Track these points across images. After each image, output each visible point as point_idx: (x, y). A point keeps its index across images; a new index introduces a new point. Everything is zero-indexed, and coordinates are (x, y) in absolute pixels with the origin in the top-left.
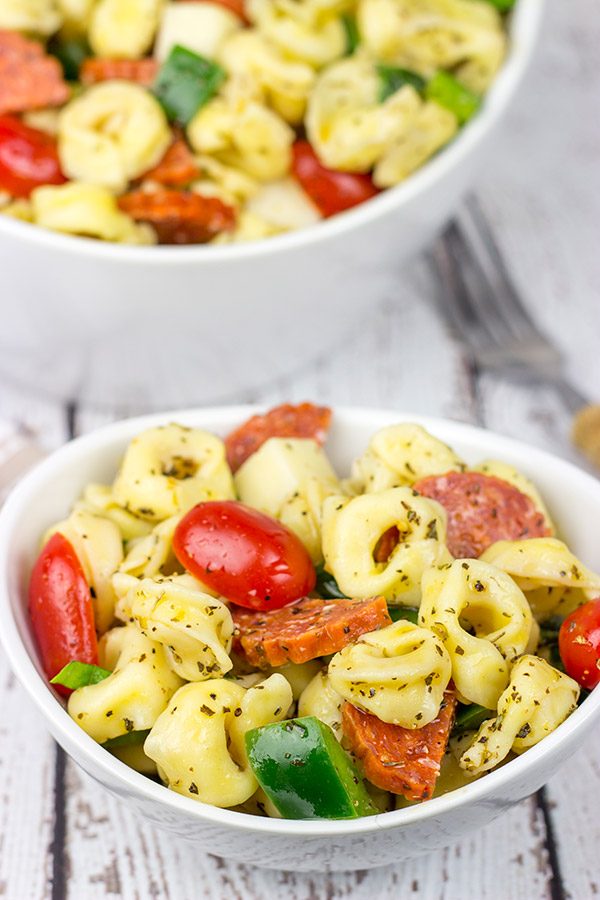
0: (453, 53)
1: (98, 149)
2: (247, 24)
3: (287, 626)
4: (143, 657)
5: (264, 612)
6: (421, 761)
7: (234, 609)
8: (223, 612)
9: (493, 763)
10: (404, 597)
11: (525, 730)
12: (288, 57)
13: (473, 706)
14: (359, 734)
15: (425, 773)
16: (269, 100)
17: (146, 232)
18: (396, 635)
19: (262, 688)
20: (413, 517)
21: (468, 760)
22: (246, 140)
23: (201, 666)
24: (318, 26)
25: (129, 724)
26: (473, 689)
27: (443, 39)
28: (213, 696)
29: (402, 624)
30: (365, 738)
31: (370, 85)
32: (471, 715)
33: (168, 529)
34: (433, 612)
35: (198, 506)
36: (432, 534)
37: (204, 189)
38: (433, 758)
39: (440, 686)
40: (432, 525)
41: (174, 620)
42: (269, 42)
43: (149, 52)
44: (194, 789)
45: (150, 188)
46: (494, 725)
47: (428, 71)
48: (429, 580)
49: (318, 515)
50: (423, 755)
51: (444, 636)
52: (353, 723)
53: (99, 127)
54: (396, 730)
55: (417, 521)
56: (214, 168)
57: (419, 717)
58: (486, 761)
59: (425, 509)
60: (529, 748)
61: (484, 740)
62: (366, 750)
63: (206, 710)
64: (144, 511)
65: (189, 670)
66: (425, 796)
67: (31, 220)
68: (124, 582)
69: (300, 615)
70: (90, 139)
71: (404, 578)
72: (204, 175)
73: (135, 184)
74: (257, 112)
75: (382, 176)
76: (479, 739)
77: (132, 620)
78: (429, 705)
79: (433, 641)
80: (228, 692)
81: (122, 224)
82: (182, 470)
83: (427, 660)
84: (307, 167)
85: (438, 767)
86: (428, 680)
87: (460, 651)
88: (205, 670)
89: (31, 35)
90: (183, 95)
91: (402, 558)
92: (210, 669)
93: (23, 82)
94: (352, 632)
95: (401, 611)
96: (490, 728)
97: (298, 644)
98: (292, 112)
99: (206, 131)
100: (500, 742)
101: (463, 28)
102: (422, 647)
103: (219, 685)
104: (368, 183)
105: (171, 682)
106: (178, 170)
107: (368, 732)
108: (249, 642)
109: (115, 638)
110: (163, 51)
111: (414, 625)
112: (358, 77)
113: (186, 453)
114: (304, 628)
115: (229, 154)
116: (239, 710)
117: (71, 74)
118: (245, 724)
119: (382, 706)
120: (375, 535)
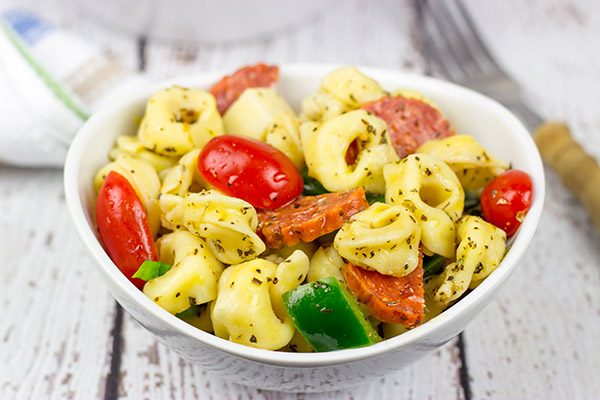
3: (295, 217)
4: (196, 251)
5: (272, 210)
6: (410, 298)
7: (258, 209)
8: (252, 211)
9: (459, 294)
10: (372, 187)
11: (479, 268)
13: (436, 256)
14: (363, 285)
15: (415, 306)
18: (375, 213)
19: (289, 261)
20: (370, 129)
21: (442, 294)
23: (240, 252)
25: (193, 300)
26: (438, 245)
28: (259, 271)
29: (377, 205)
30: (368, 288)
32: (434, 264)
33: (191, 158)
34: (401, 193)
35: (214, 140)
36: (384, 141)
38: (418, 295)
39: (415, 244)
40: (383, 134)
41: (221, 220)
44: (253, 340)
46: (456, 267)
48: (389, 172)
49: (296, 138)
50: (411, 295)
51: (413, 209)
52: (357, 278)
54: (389, 279)
55: (374, 132)
57: (406, 267)
58: (455, 293)
59: (377, 124)
60: (483, 280)
61: (451, 278)
62: (371, 296)
63: (256, 281)
64: (168, 150)
65: (230, 256)
66: (418, 323)
68: (167, 200)
69: (300, 208)
71: (369, 174)
76: (447, 278)
77: (178, 227)
78: (413, 260)
79: (406, 214)
80: (267, 267)
82: (190, 117)
83: (404, 227)
85: (423, 301)
86: (408, 241)
87: (424, 218)
88: (243, 255)
91: (367, 160)
92: (247, 254)
94: (345, 215)
95: (374, 197)
96: (453, 270)
97: (308, 227)
100: (463, 279)
102: (398, 219)
103: (259, 263)
105: (218, 267)
107: (369, 283)
108: (269, 231)
109: (167, 241)
111: (383, 204)
113: (189, 106)
114: (310, 215)
116: (276, 279)
118: (282, 288)
119: (380, 263)
120: (345, 146)
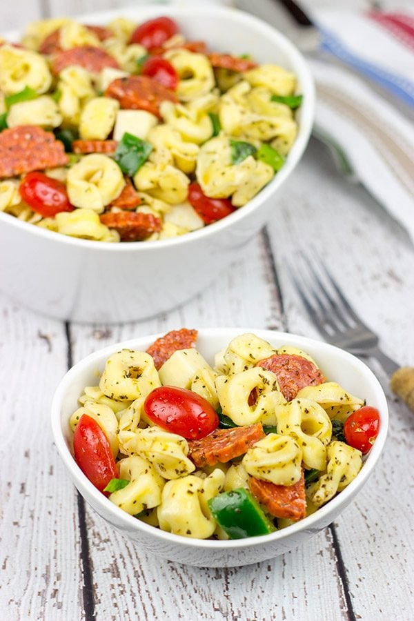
0: (270, 134)
1: (88, 190)
2: (161, 121)
3: (214, 445)
4: (147, 471)
5: (198, 440)
6: (296, 501)
7: (188, 440)
8: (185, 443)
9: (330, 496)
10: (268, 421)
11: (343, 478)
12: (186, 139)
13: (312, 470)
14: (263, 493)
15: (300, 506)
16: (176, 163)
17: (115, 234)
18: (269, 441)
19: (211, 477)
20: (265, 381)
21: (318, 497)
22: (165, 184)
23: (177, 471)
24: (198, 120)
25: (145, 505)
26: (315, 462)
27: (264, 127)
28: (191, 485)
29: (272, 435)
30: (267, 494)
31: (228, 152)
32: (312, 476)
33: (139, 404)
34: (288, 427)
35: (155, 391)
36: (275, 389)
37: (142, 210)
38: (301, 498)
39: (299, 463)
40: (274, 384)
41: (164, 450)
42: (174, 130)
43: (110, 136)
44: (189, 532)
45: (115, 210)
46: (328, 478)
47: (257, 144)
48: (280, 411)
49: (213, 387)
50: (296, 498)
51: (296, 438)
52: (259, 487)
53: (88, 178)
54: (281, 488)
55: (268, 384)
56: (148, 199)
57: (293, 479)
58: (327, 496)
59: (270, 376)
60: (346, 486)
61: (324, 486)
62: (268, 500)
63: (190, 492)
64: (122, 397)
65: (170, 474)
66: (302, 518)
67: (55, 229)
68: (124, 435)
69: (218, 438)
70: (85, 185)
71: (265, 412)
72: (143, 202)
73: (107, 208)
74: (171, 170)
75: (235, 202)
76: (321, 485)
77: (132, 454)
78: (297, 474)
79: (292, 441)
80: (197, 482)
81: (103, 230)
82: (135, 373)
83: (291, 451)
84: (196, 196)
85: (305, 502)
86: (294, 461)
87: (304, 444)
88: (179, 473)
89: (47, 128)
90: (131, 161)
91: (262, 403)
92: (182, 472)
93: (45, 155)
94: (249, 443)
95: (269, 429)
96: (325, 480)
97: (224, 453)
98: (189, 168)
99: (144, 179)
100: (332, 486)
101: (275, 121)
102: (287, 445)
103: (191, 479)
104: (229, 206)
105: (161, 482)
106: (130, 201)
107: (267, 490)
108: (196, 455)
109: (124, 464)
110: (118, 137)
111: (275, 434)
112: (221, 148)
113: (135, 364)
114: (224, 444)
115: (156, 191)
116: (203, 490)
117: (69, 149)
118: (207, 496)
119: (275, 477)
120: (248, 393)
